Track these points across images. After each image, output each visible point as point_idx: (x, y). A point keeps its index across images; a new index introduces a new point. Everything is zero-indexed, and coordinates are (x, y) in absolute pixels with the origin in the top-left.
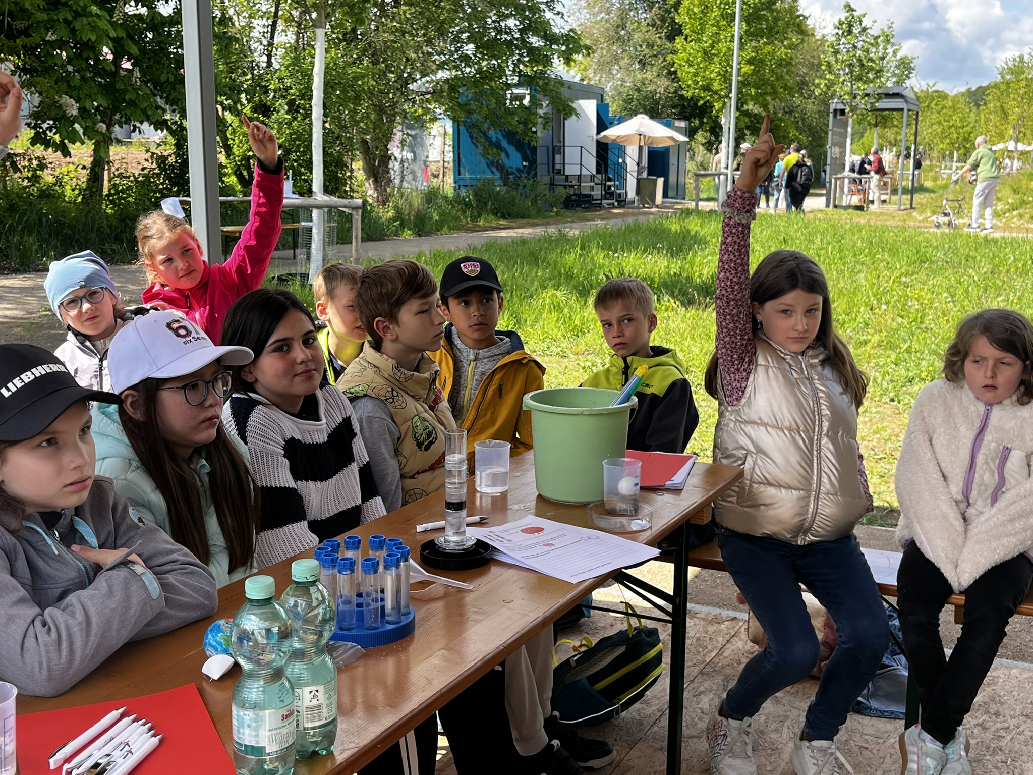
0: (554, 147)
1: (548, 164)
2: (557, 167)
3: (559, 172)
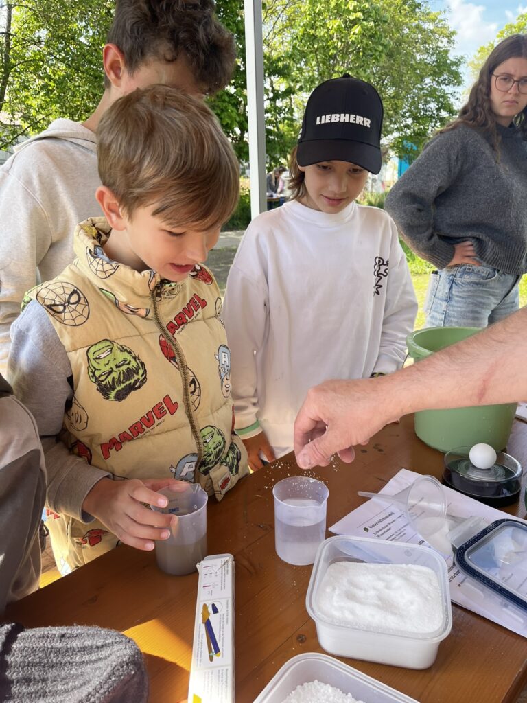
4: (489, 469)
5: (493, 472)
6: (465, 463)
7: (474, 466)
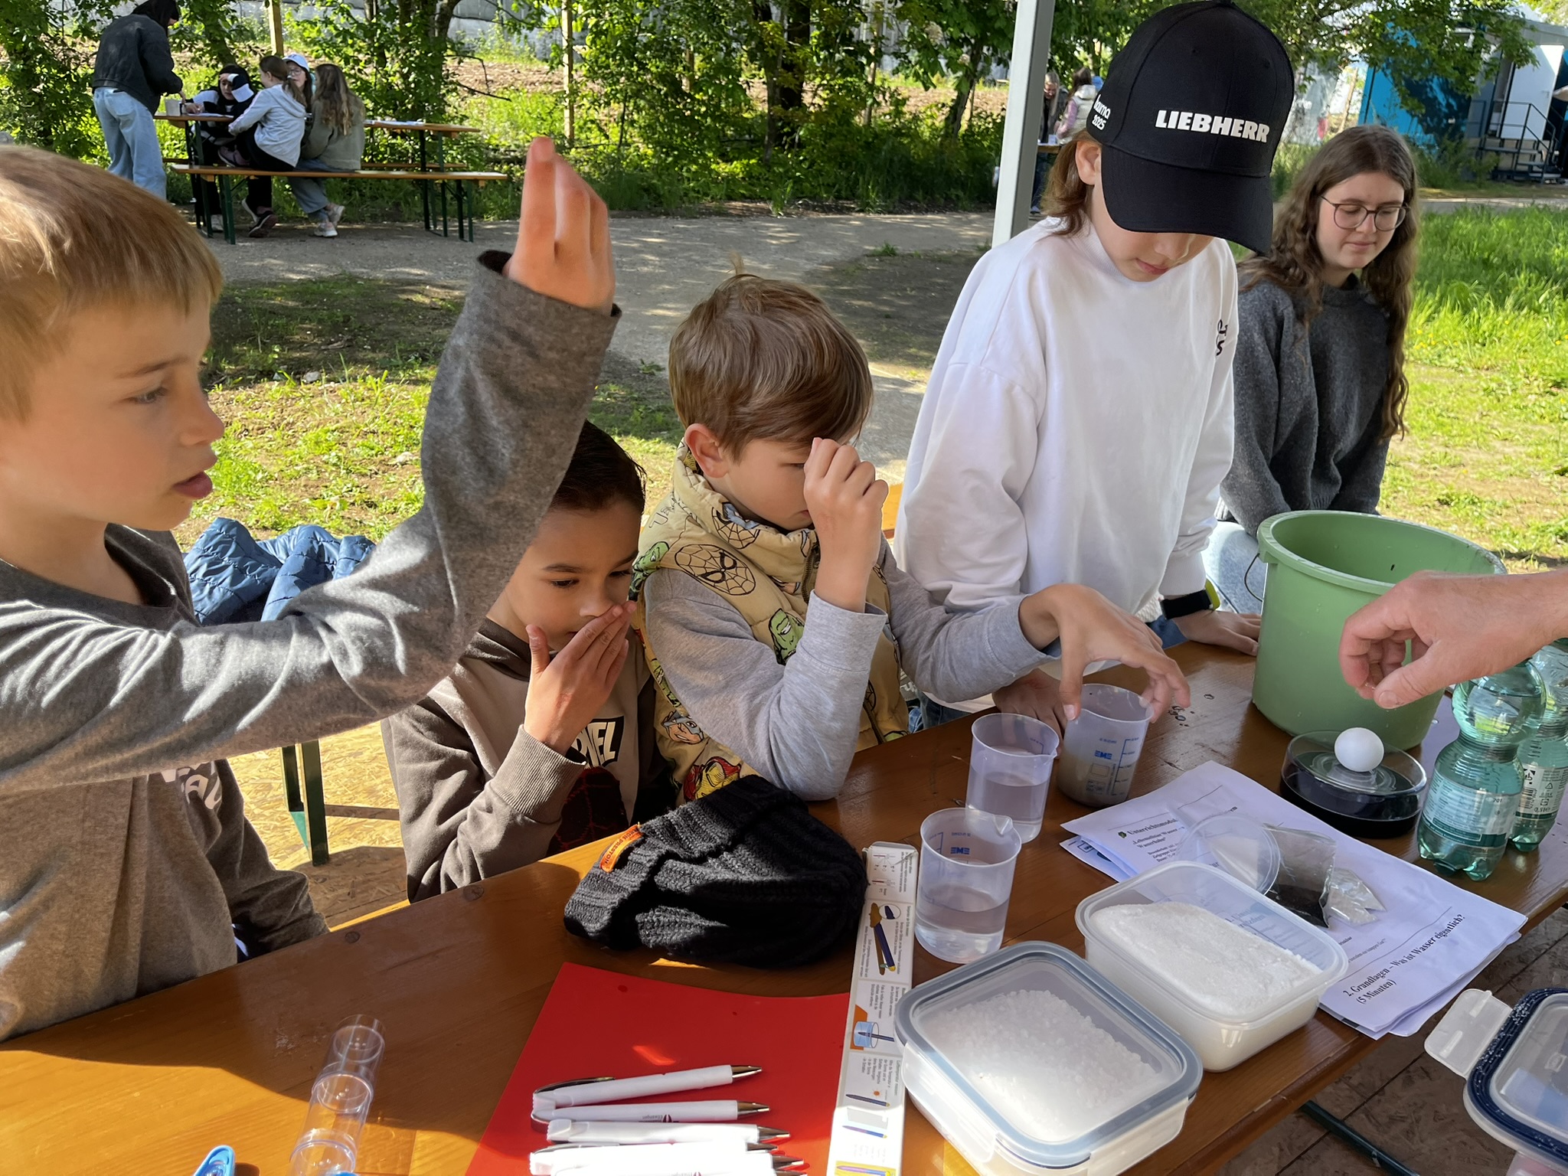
0: (1493, 103)
1: (1481, 123)
2: (1492, 127)
3: (1493, 135)
4: (1367, 773)
5: (1374, 777)
6: (1326, 759)
7: (1340, 766)
